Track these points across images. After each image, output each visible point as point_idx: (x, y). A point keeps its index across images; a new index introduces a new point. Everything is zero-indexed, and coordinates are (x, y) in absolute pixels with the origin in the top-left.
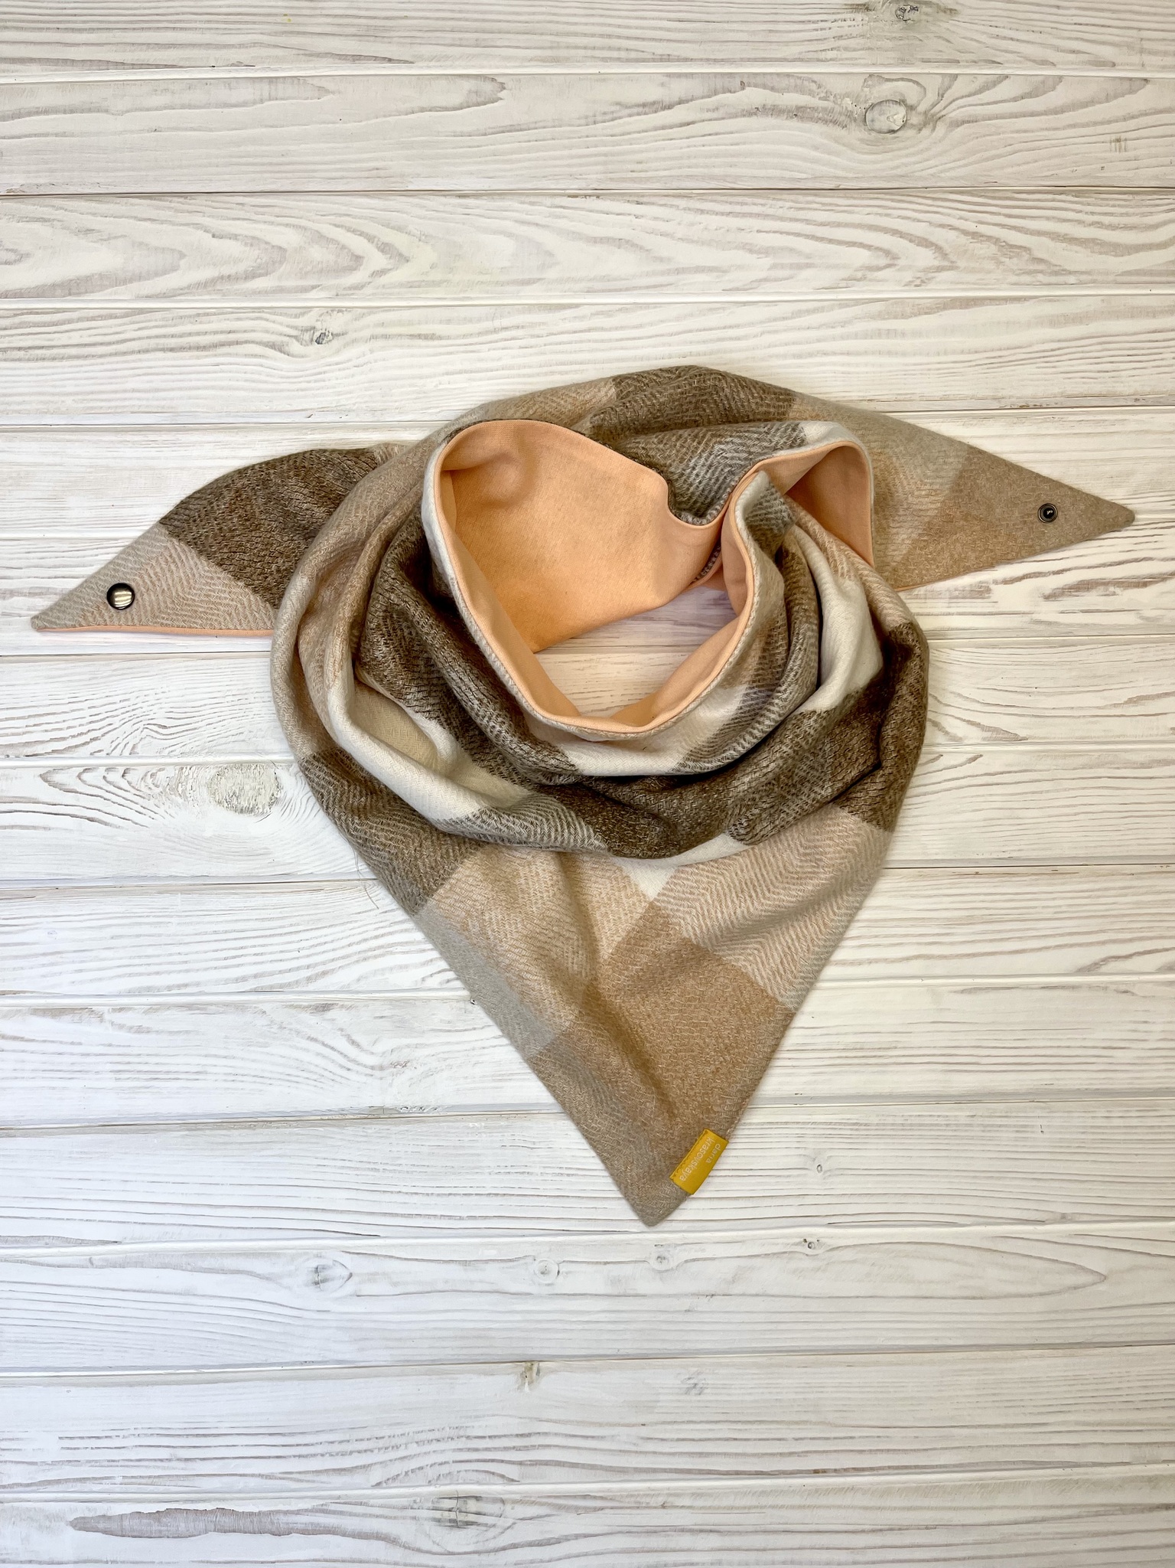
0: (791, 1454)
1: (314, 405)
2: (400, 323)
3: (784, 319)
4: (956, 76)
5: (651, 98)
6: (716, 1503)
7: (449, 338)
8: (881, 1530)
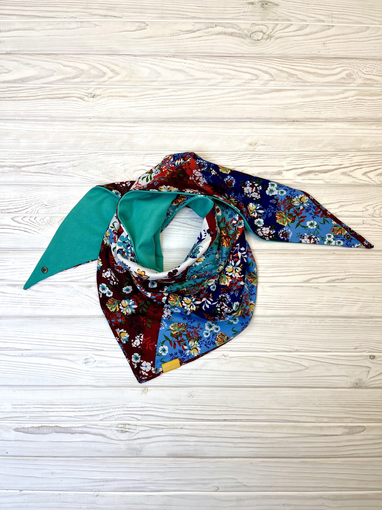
0: (218, 415)
1: (91, 116)
2: (116, 92)
3: (226, 94)
4: (277, 24)
5: (190, 29)
6: (196, 428)
7: (130, 97)
8: (242, 438)
